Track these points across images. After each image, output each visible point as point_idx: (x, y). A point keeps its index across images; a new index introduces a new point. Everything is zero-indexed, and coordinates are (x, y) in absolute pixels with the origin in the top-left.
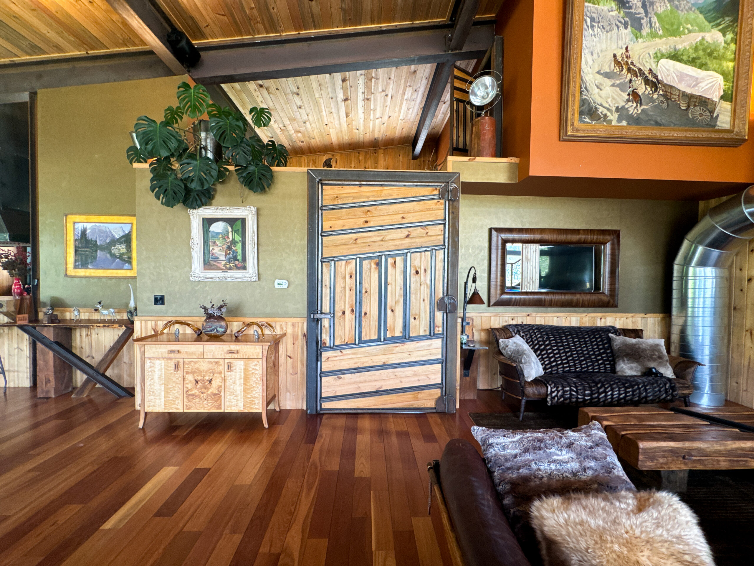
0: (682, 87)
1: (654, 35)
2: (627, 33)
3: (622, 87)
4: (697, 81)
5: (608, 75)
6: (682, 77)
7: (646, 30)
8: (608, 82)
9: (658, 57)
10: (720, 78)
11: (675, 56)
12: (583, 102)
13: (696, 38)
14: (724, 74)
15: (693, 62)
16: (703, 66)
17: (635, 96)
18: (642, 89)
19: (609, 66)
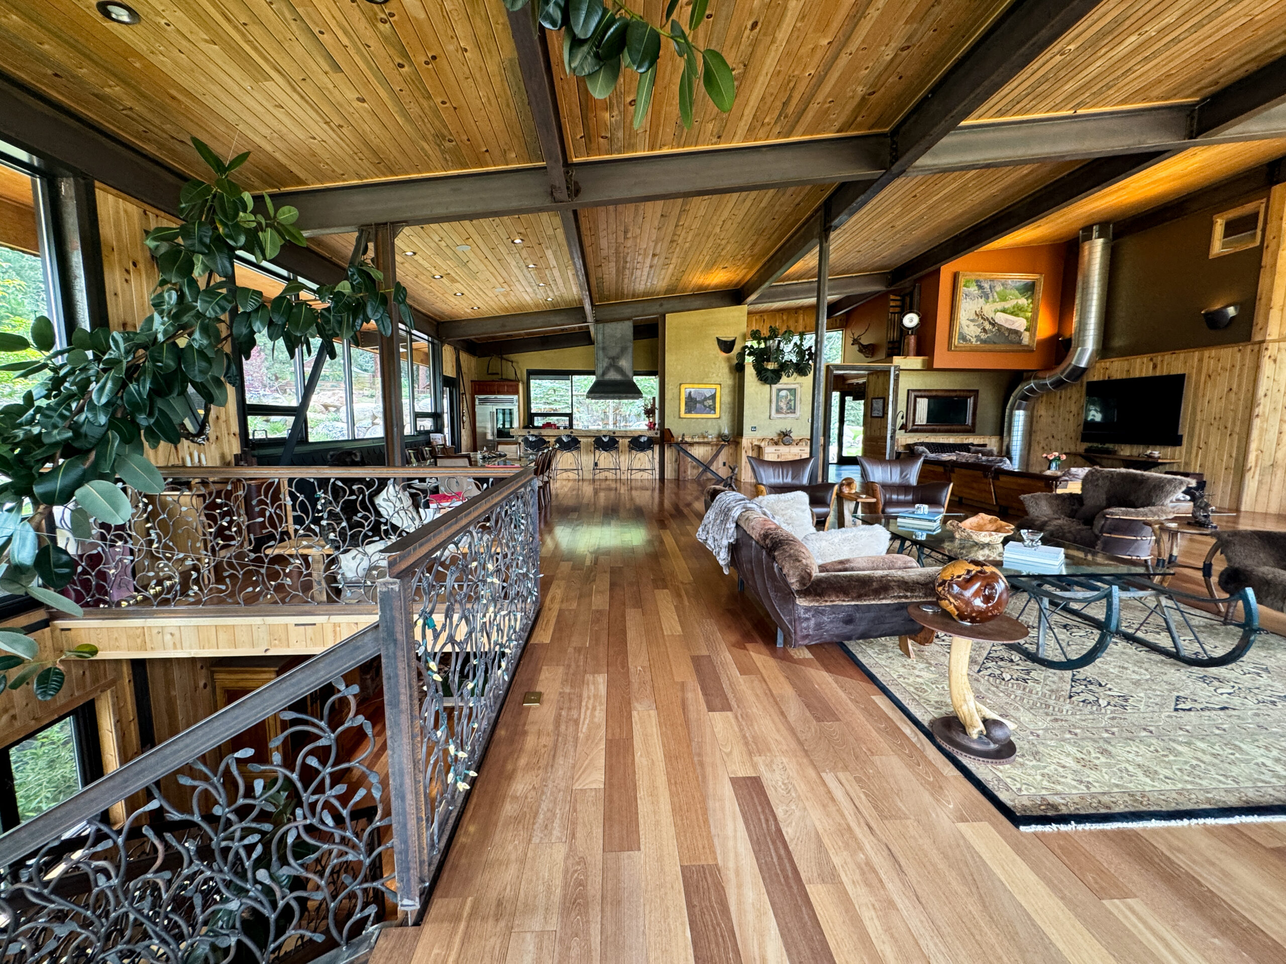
0: (1007, 326)
1: (994, 301)
2: (982, 301)
3: (978, 326)
4: (1014, 323)
5: (972, 321)
6: (1007, 320)
7: (991, 299)
8: (972, 324)
9: (996, 311)
10: (1024, 321)
11: (1004, 311)
12: (960, 333)
13: (1014, 302)
14: (1027, 319)
15: (1012, 313)
16: (1017, 315)
17: (984, 330)
18: (988, 326)
19: (973, 317)
